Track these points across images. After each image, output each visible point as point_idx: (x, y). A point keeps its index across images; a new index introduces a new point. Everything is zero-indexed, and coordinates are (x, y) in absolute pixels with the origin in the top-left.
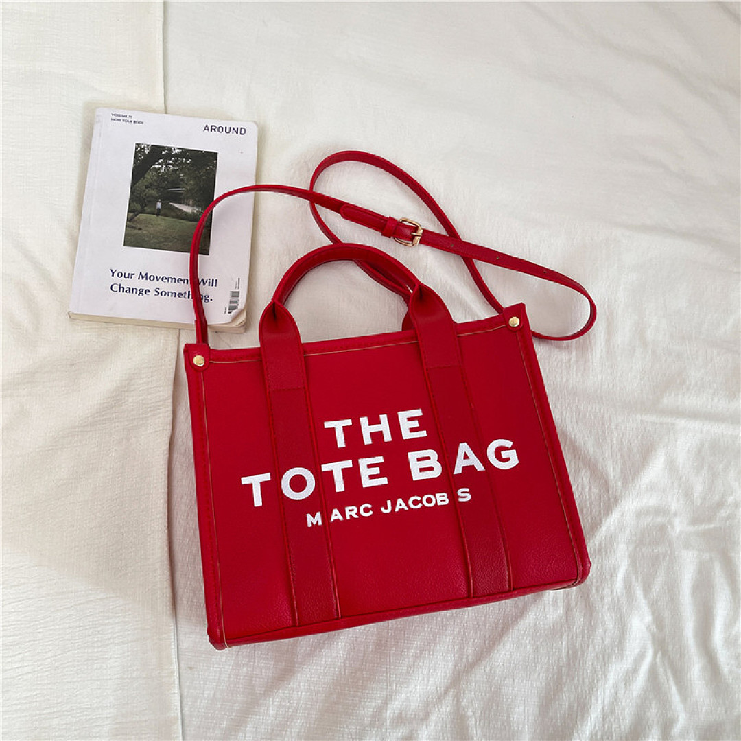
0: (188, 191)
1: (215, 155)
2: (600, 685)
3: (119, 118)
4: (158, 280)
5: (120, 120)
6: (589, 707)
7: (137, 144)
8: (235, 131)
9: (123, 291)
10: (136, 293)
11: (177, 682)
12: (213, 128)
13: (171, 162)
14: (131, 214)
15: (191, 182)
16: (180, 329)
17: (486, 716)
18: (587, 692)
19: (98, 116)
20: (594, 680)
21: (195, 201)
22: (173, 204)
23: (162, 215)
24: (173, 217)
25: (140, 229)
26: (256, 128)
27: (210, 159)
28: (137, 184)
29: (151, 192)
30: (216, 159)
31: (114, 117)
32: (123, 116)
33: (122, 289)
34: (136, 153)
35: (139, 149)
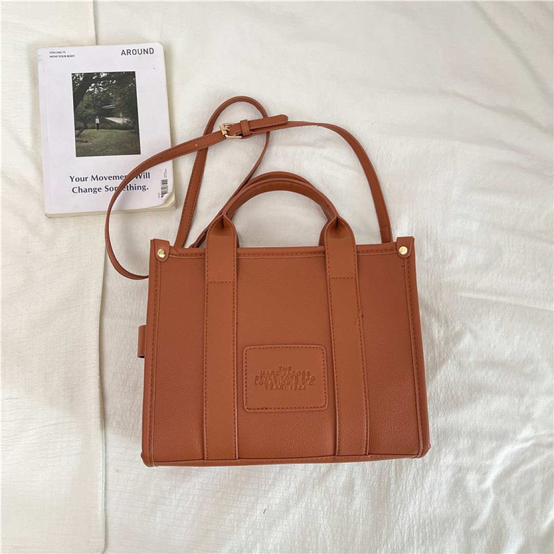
0: (117, 106)
1: (132, 74)
2: (418, 491)
3: (55, 55)
4: (106, 179)
5: (57, 56)
7: (73, 74)
8: (145, 51)
9: (82, 192)
10: (92, 191)
13: (101, 85)
14: (78, 131)
15: (119, 98)
17: (332, 511)
18: (408, 497)
19: (39, 56)
21: (123, 113)
22: (107, 118)
23: (102, 128)
24: (109, 129)
25: (86, 142)
26: (162, 47)
27: (129, 78)
28: (78, 107)
29: (90, 111)
30: (135, 77)
31: (52, 55)
32: (59, 53)
33: (80, 190)
34: (73, 81)
35: (75, 78)
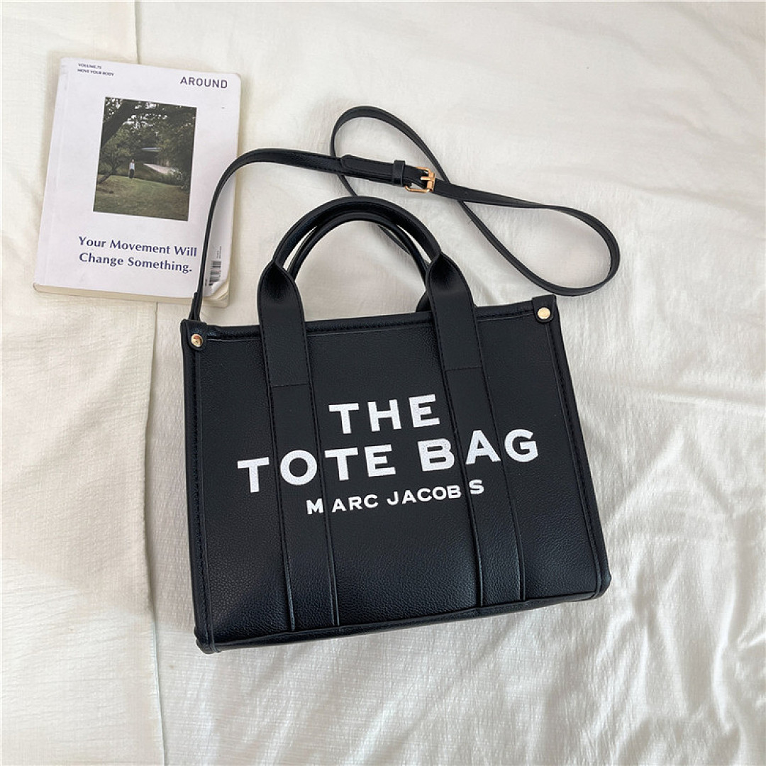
0: (164, 150)
1: (193, 111)
2: (609, 682)
3: (86, 69)
4: (132, 249)
5: (88, 71)
6: (599, 705)
7: (107, 98)
8: (216, 84)
9: (94, 261)
10: (108, 262)
11: (156, 683)
12: (191, 81)
13: (145, 118)
14: (102, 176)
15: (168, 140)
16: (157, 303)
19: (63, 66)
20: (603, 678)
21: (171, 161)
22: (149, 165)
24: (148, 180)
25: (111, 192)
26: (239, 81)
27: (187, 115)
28: (108, 143)
29: (123, 151)
30: (195, 115)
31: (81, 68)
32: (91, 66)
33: (92, 259)
34: (106, 107)
35: (109, 103)
